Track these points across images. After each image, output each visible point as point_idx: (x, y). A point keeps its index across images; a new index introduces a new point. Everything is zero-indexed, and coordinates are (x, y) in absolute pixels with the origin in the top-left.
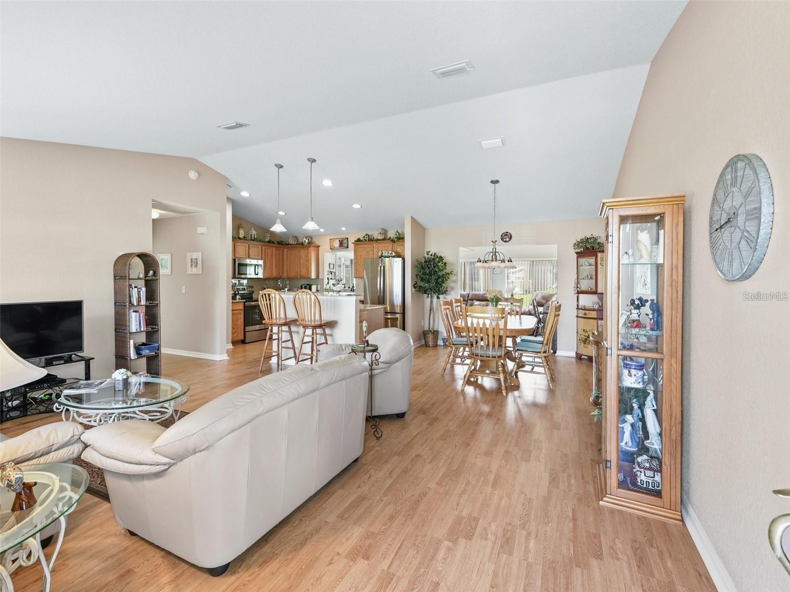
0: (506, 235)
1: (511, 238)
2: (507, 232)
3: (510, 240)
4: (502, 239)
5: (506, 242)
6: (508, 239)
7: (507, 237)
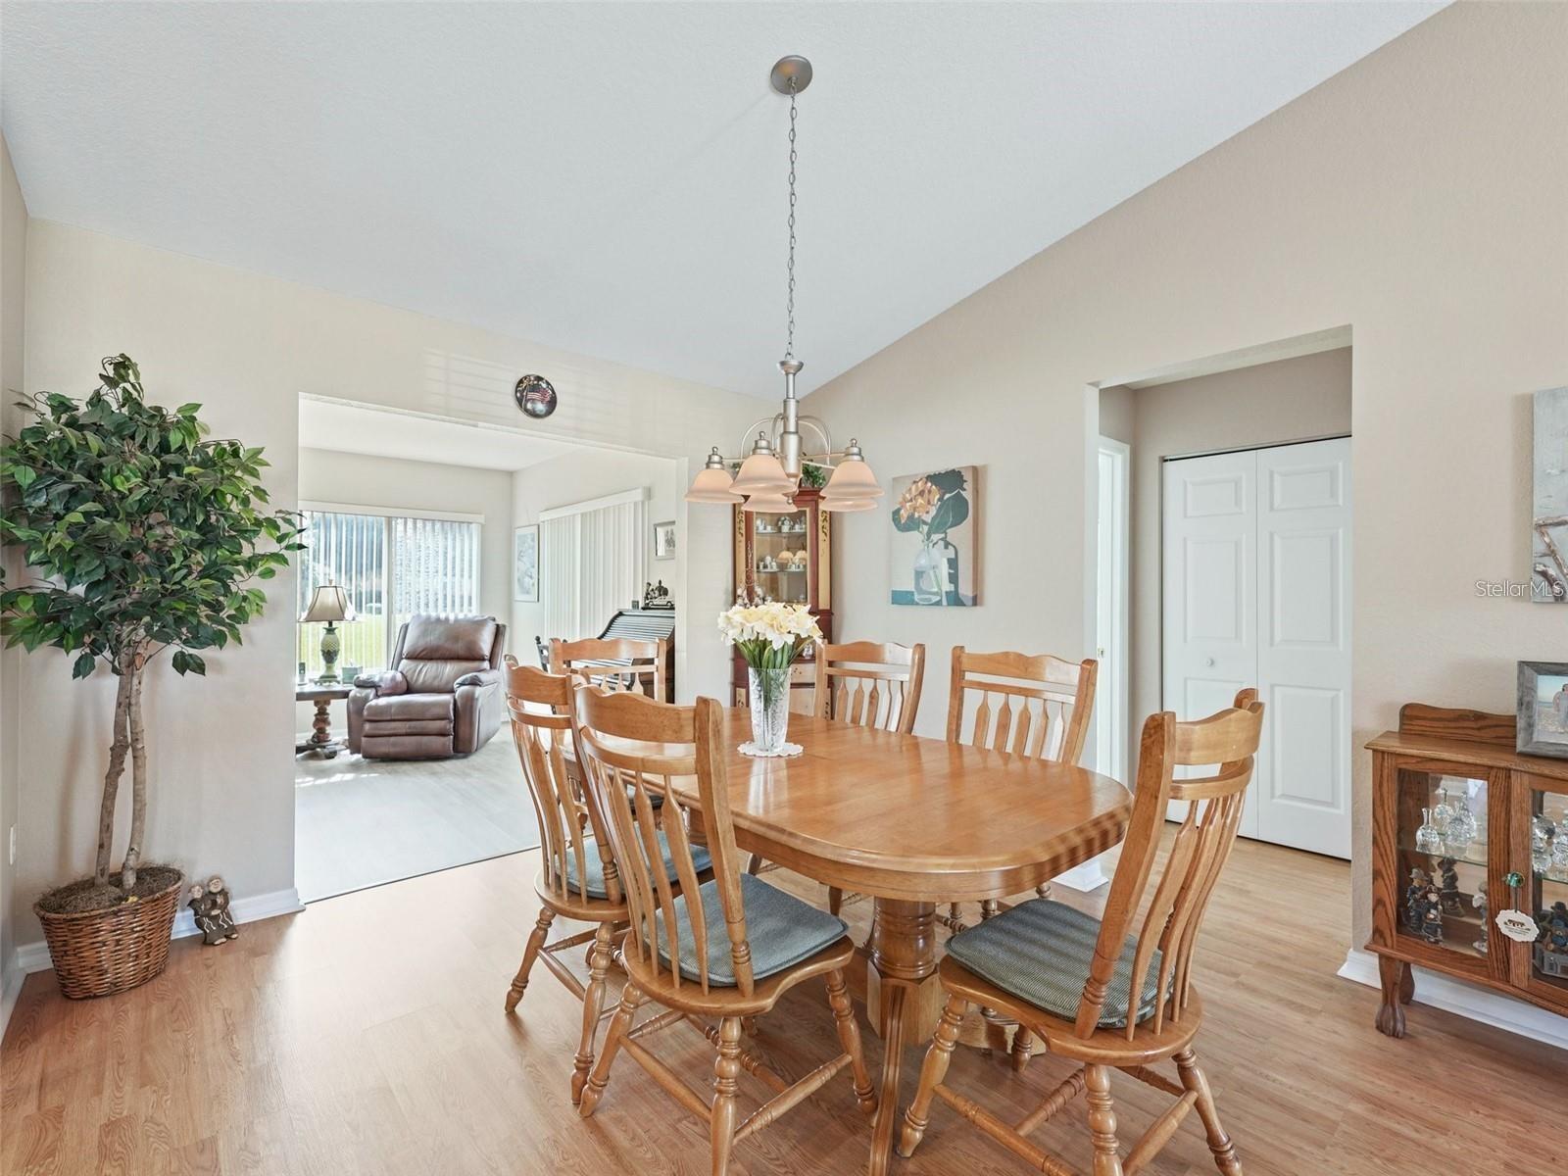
0: (535, 388)
1: (552, 404)
2: (539, 379)
3: (549, 412)
4: (520, 401)
5: (534, 414)
6: (540, 407)
7: (536, 396)
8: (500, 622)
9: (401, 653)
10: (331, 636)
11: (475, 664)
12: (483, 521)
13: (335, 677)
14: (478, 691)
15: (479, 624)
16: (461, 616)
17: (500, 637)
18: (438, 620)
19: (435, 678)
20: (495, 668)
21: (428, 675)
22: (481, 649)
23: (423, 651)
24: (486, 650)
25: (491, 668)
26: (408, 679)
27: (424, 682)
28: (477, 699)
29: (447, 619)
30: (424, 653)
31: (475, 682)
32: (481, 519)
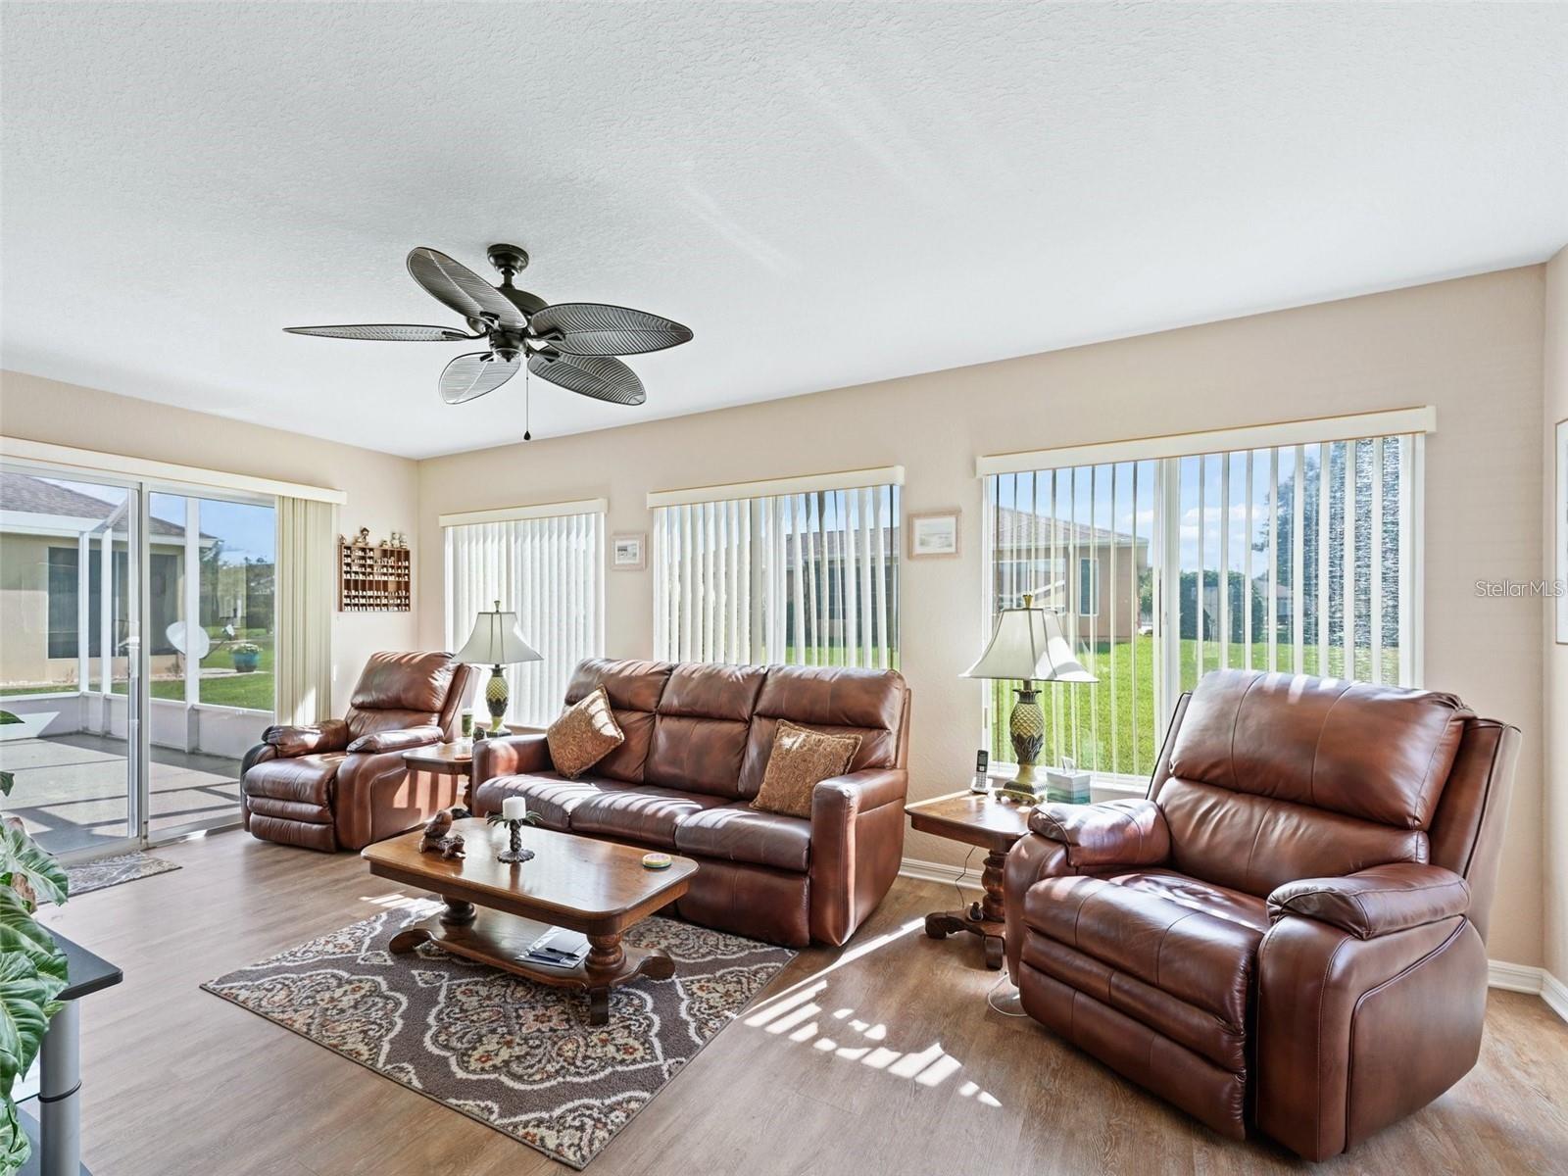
8: (1481, 710)
9: (1168, 765)
10: (1027, 707)
11: (1371, 837)
12: (1431, 428)
13: (1030, 790)
14: (1347, 951)
15: (1403, 713)
16: (1327, 684)
17: (1477, 762)
18: (1260, 692)
19: (1240, 845)
20: (1452, 867)
21: (1219, 837)
22: (1395, 793)
23: (1214, 766)
24: (1415, 794)
25: (1434, 860)
26: (1175, 828)
27: (1210, 847)
28: (1340, 986)
29: (1282, 691)
30: (1217, 772)
31: (1338, 918)
32: (1425, 419)
